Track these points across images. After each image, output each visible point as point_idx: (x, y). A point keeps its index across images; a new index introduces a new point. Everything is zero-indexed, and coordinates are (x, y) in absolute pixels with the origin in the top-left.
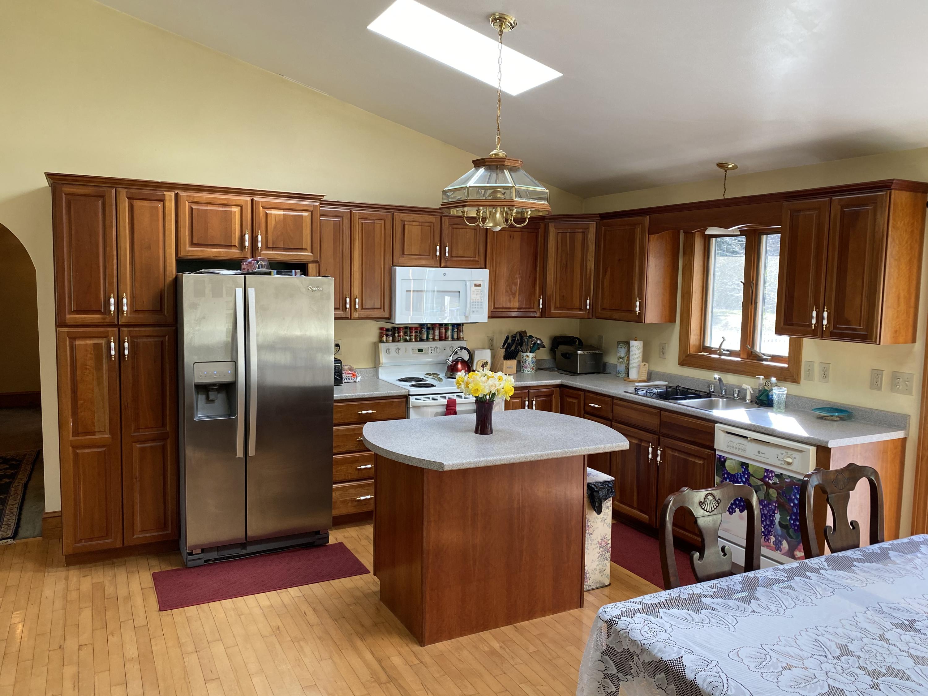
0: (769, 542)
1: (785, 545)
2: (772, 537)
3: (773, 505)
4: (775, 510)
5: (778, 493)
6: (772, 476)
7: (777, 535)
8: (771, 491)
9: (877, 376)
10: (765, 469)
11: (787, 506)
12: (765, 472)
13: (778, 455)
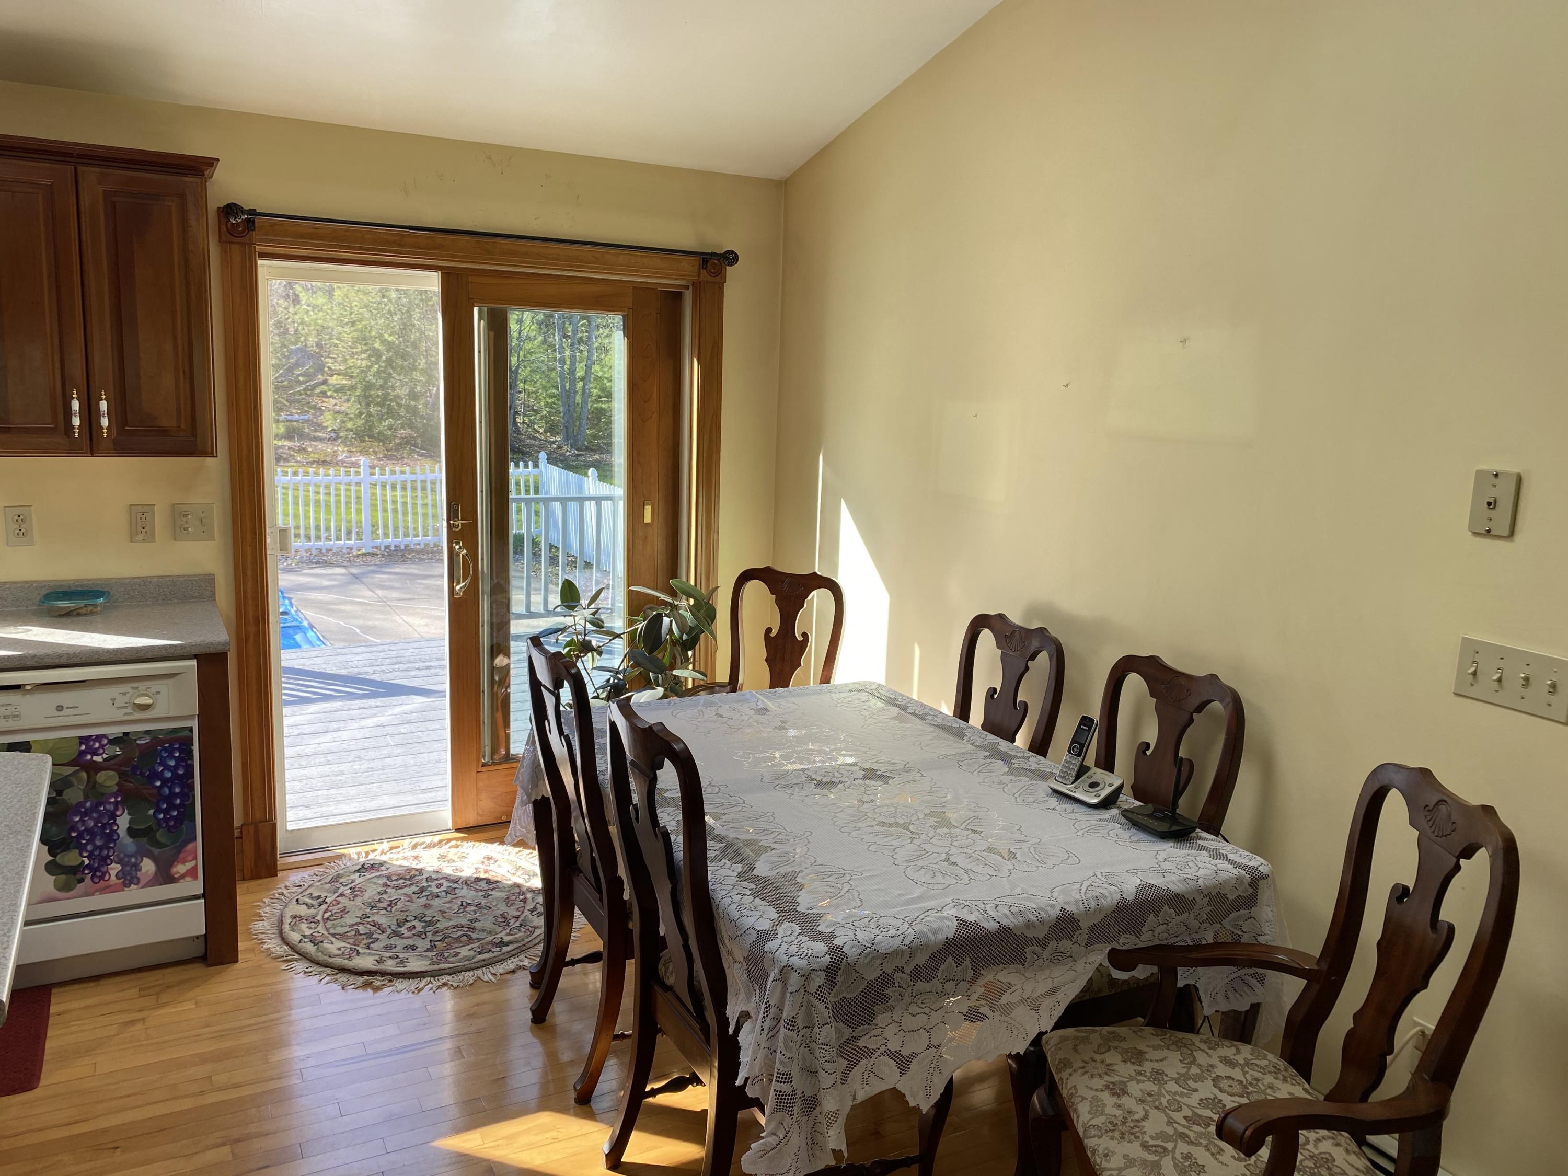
0: (107, 877)
1: (148, 866)
2: (114, 865)
3: (110, 803)
4: (116, 809)
5: (122, 775)
6: (102, 746)
7: (126, 855)
8: (101, 777)
9: (143, 517)
10: (80, 738)
11: (145, 791)
12: (81, 743)
13: (113, 700)
